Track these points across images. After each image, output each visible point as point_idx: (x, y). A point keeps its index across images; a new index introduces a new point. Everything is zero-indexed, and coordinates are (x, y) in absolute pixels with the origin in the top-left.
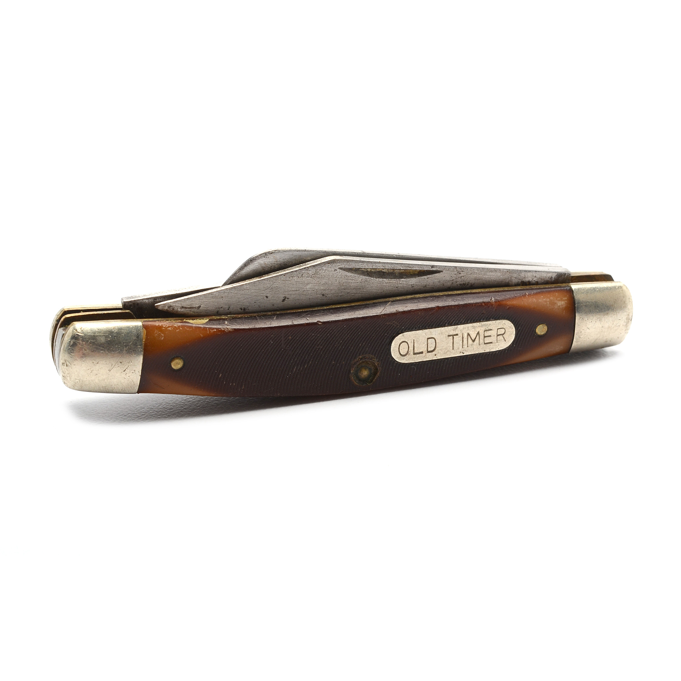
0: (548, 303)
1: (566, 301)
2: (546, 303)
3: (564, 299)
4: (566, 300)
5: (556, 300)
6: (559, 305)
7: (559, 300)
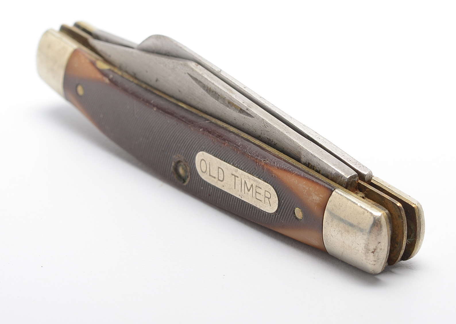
0: (306, 191)
1: (321, 199)
2: (304, 190)
3: (320, 195)
4: (322, 197)
5: (314, 192)
6: (313, 198)
7: (316, 195)
